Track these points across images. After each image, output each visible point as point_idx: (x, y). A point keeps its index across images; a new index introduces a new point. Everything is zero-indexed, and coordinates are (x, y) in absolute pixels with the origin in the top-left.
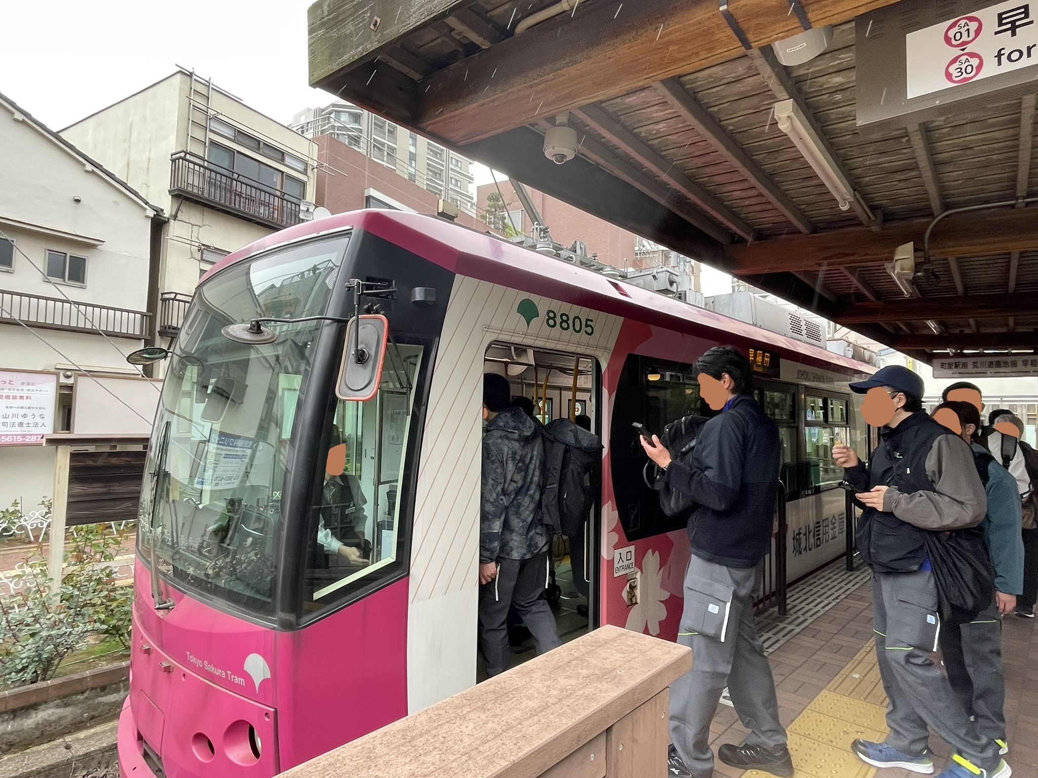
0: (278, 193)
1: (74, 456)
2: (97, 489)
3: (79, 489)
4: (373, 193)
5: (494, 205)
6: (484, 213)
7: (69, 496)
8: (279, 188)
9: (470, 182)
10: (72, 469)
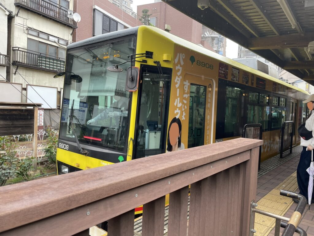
0: (58, 6)
4: (97, 7)
5: (145, 15)
6: (141, 18)
8: (58, 3)
9: (131, 3)
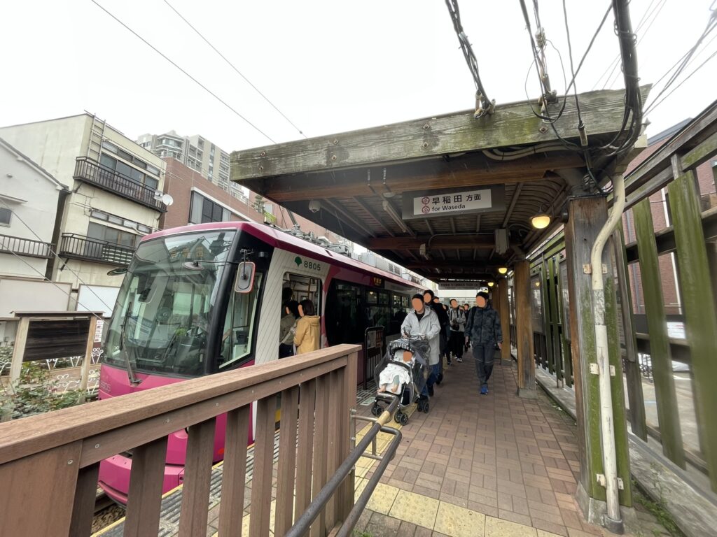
0: (141, 185)
1: (31, 323)
2: (44, 341)
3: (33, 341)
4: (196, 189)
5: (259, 201)
6: (253, 204)
7: (27, 345)
8: (142, 181)
10: (30, 330)
